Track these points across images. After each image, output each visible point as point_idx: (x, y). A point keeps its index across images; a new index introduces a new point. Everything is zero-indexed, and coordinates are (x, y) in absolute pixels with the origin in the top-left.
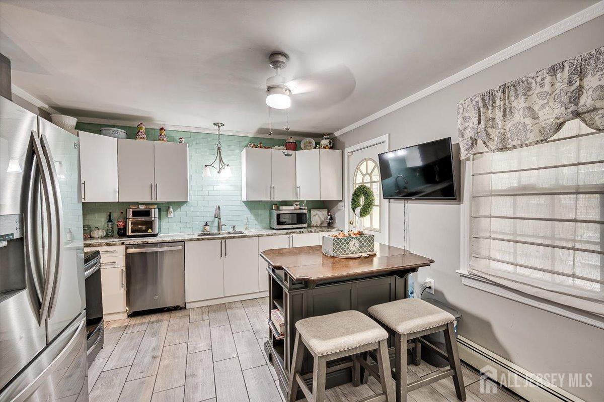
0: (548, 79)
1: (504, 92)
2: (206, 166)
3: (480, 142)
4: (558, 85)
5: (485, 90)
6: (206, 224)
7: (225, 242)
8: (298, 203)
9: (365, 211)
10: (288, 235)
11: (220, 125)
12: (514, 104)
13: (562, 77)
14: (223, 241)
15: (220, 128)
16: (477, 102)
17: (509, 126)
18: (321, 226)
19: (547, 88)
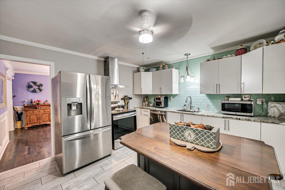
2: (181, 77)
6: (185, 105)
8: (247, 96)
10: (224, 119)
11: (188, 55)
14: (182, 114)
18: (279, 118)
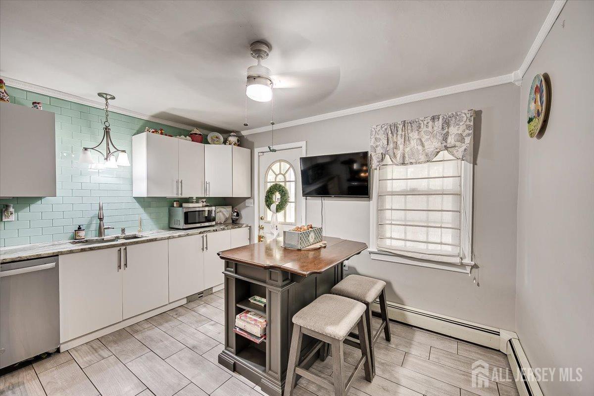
0: (431, 123)
1: (404, 126)
2: (86, 149)
3: (387, 157)
4: (435, 128)
5: (391, 122)
6: (79, 228)
7: (126, 249)
8: (204, 200)
9: (280, 207)
10: (202, 235)
11: (109, 97)
12: (411, 135)
13: (439, 123)
14: (123, 248)
15: (109, 100)
16: (386, 129)
17: (407, 149)
18: (225, 223)
19: (430, 129)
